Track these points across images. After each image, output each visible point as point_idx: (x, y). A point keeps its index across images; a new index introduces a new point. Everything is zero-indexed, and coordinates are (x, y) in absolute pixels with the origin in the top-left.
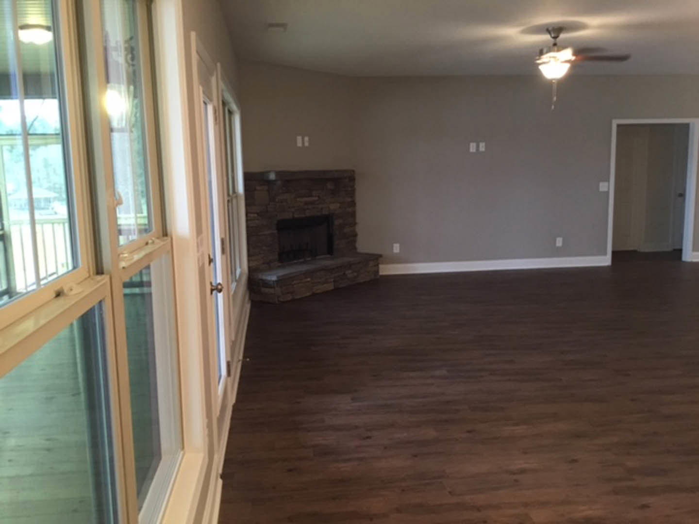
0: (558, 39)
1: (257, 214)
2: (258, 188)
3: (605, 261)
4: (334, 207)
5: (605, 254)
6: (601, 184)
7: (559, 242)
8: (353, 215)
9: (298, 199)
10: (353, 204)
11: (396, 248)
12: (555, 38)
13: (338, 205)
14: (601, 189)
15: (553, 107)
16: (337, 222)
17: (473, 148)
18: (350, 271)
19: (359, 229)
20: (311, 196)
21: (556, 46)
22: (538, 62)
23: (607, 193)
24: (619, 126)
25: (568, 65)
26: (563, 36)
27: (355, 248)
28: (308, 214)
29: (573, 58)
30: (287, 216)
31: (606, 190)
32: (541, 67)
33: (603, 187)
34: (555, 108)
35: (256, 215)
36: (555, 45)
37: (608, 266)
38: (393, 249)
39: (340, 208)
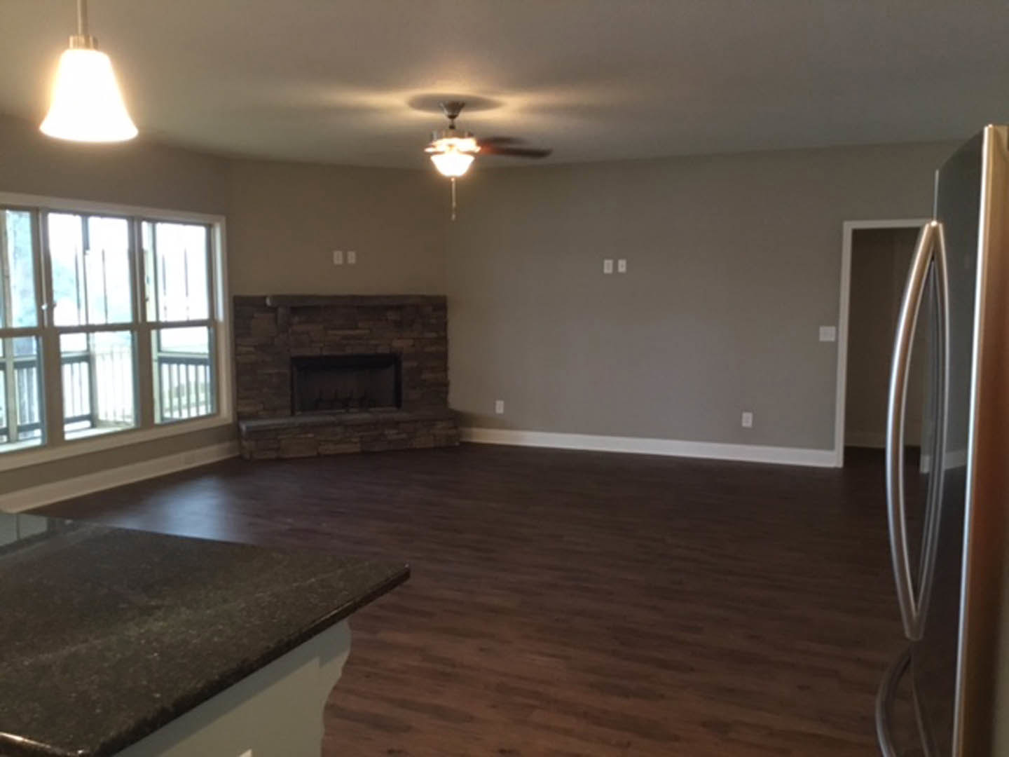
0: (457, 120)
1: (255, 347)
2: (256, 315)
3: (832, 459)
4: (401, 344)
5: (831, 447)
6: (822, 329)
7: (747, 420)
8: (443, 357)
9: (330, 332)
10: (443, 340)
11: (500, 408)
12: (452, 117)
13: (411, 342)
14: (822, 338)
15: (454, 217)
16: (406, 365)
17: (608, 267)
18: (395, 431)
19: (452, 376)
20: (357, 328)
21: (455, 130)
22: (429, 150)
23: (834, 345)
24: (857, 234)
25: (471, 159)
26: (465, 116)
27: (445, 401)
28: (349, 351)
29: (477, 149)
30: (307, 352)
31: (833, 339)
32: (434, 159)
33: (826, 334)
34: (457, 217)
35: (252, 349)
36: (452, 127)
37: (835, 469)
38: (494, 409)
39: (413, 346)
